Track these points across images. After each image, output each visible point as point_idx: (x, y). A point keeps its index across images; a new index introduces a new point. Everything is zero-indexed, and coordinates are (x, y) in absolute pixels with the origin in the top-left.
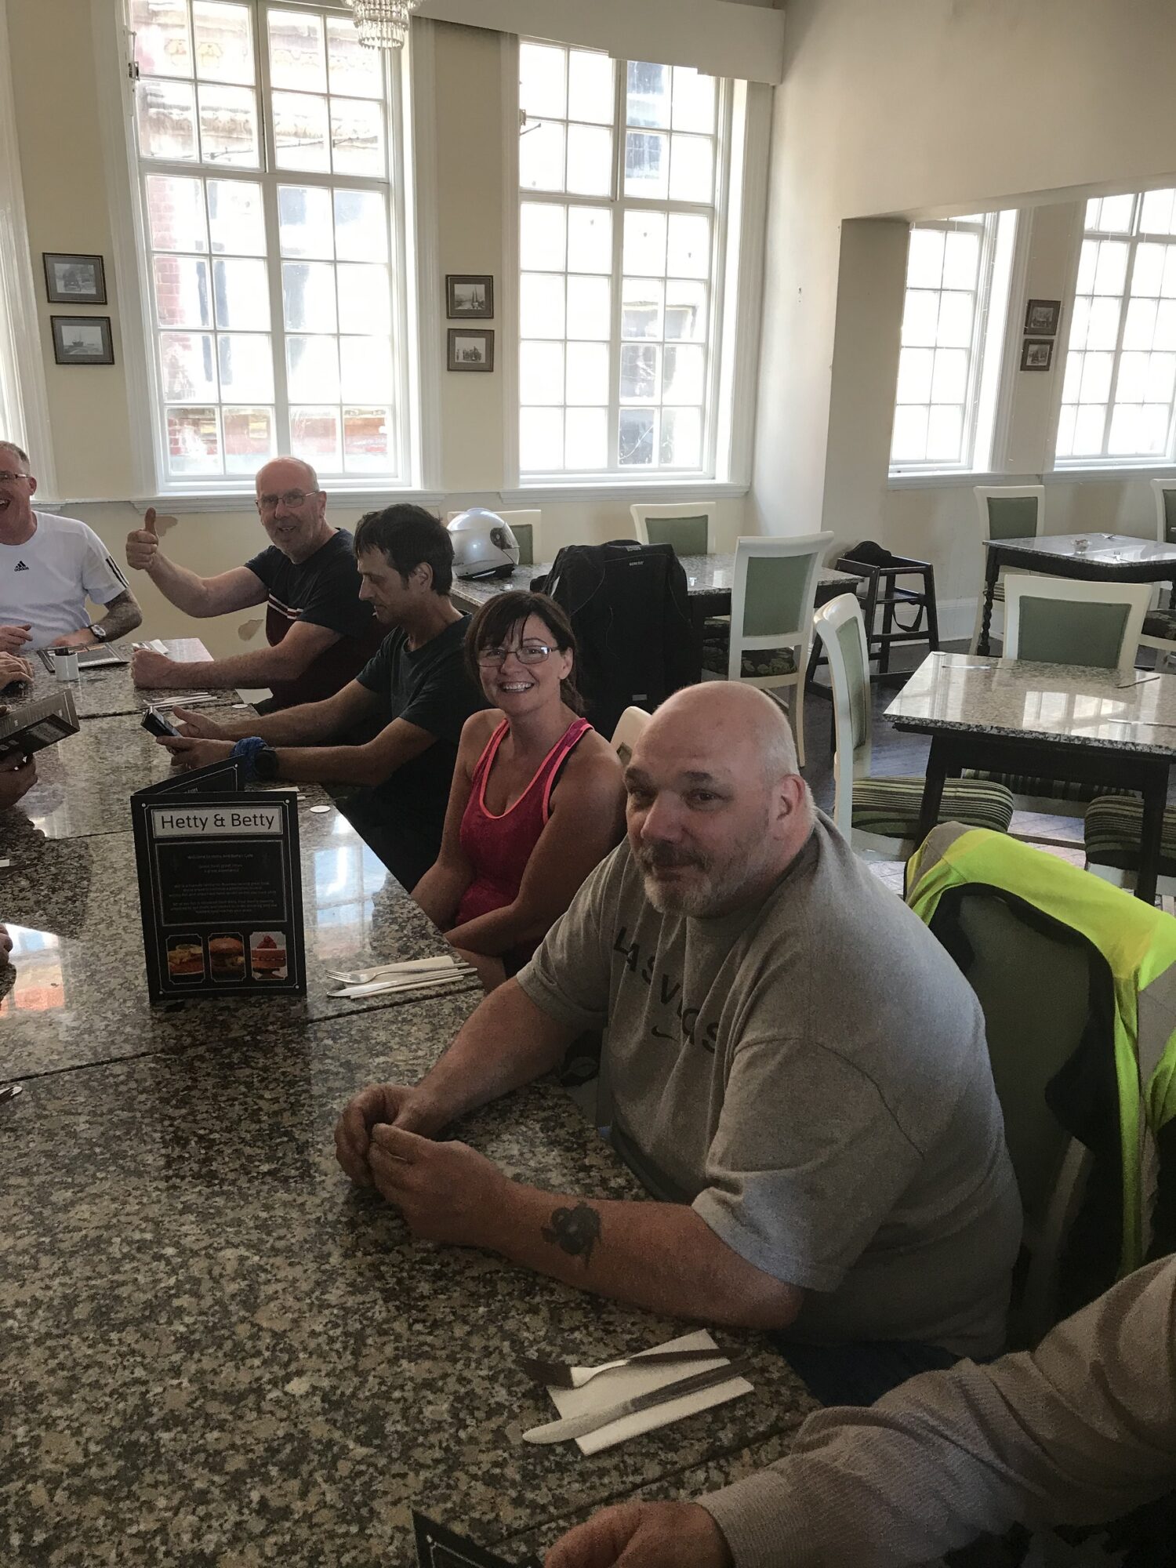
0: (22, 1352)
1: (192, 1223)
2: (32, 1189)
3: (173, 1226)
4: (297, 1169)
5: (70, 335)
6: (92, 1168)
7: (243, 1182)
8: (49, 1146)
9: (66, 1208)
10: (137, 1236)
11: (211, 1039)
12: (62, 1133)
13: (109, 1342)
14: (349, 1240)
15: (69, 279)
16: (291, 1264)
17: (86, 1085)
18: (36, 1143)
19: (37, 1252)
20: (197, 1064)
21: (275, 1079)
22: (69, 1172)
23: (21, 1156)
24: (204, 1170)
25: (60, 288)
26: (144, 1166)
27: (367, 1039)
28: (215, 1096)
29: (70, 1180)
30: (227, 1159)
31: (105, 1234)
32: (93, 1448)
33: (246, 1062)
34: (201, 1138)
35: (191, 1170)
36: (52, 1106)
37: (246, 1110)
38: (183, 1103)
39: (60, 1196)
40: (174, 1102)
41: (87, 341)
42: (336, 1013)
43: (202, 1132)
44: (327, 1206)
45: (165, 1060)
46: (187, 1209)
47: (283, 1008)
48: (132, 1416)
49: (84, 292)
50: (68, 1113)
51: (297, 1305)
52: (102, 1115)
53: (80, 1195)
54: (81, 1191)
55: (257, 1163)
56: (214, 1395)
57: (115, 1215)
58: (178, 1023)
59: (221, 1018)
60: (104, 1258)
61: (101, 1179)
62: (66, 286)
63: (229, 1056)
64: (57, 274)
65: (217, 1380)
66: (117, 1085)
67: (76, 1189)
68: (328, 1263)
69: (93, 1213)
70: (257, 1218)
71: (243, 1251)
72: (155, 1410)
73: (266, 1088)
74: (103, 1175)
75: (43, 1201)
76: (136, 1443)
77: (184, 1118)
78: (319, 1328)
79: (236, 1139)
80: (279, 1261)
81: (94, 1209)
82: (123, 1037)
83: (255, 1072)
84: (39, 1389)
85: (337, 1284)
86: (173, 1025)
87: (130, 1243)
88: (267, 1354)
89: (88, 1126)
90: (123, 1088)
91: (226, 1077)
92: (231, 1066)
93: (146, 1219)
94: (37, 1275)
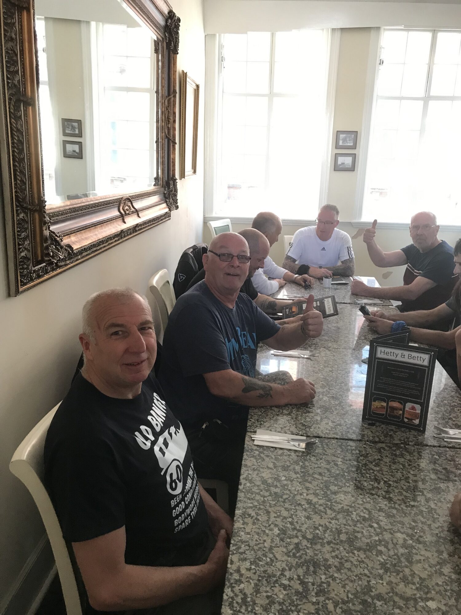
0: (322, 545)
1: (384, 517)
2: (323, 482)
3: (376, 515)
4: (426, 509)
5: (341, 160)
6: (344, 481)
7: (403, 506)
8: (328, 467)
9: (335, 493)
10: (362, 514)
11: (386, 441)
12: (333, 463)
13: (354, 553)
14: (451, 548)
15: (344, 140)
16: (426, 550)
17: (340, 446)
18: (324, 465)
19: (326, 507)
20: (382, 451)
21: (414, 466)
22: (336, 479)
23: (318, 467)
24: (387, 496)
25: (341, 143)
26: (364, 486)
27: (454, 461)
28: (390, 466)
29: (336, 483)
30: (396, 494)
31: (350, 509)
32: (350, 595)
33: (402, 456)
34: (385, 482)
35: (382, 494)
36: (329, 452)
37: (403, 476)
38: (377, 465)
39: (333, 488)
40: (374, 464)
41: (346, 162)
42: (438, 445)
43: (385, 479)
44: (441, 530)
45: (370, 445)
46: (381, 510)
47: (415, 436)
48: (364, 589)
49: (348, 144)
50: (334, 456)
51: (429, 569)
52: (347, 460)
53: (340, 490)
54: (341, 488)
55: (409, 500)
56: (397, 594)
57: (353, 503)
58: (373, 431)
59: (390, 434)
60: (350, 519)
61: (348, 486)
62: (343, 142)
63: (395, 451)
64: (340, 138)
65: (397, 587)
66: (352, 450)
67: (339, 487)
68: (442, 555)
69: (345, 499)
70: (410, 524)
71: (404, 536)
72: (373, 590)
73: (411, 469)
74: (348, 485)
75: (327, 487)
76: (366, 601)
77: (378, 471)
78: (440, 583)
79: (399, 487)
80: (421, 546)
81: (346, 498)
82: (352, 431)
83: (406, 461)
84: (329, 563)
85: (447, 566)
86: (371, 431)
87: (360, 516)
88: (418, 585)
89: (342, 463)
90: (354, 452)
91: (394, 459)
92: (396, 455)
93: (365, 509)
94: (326, 516)
